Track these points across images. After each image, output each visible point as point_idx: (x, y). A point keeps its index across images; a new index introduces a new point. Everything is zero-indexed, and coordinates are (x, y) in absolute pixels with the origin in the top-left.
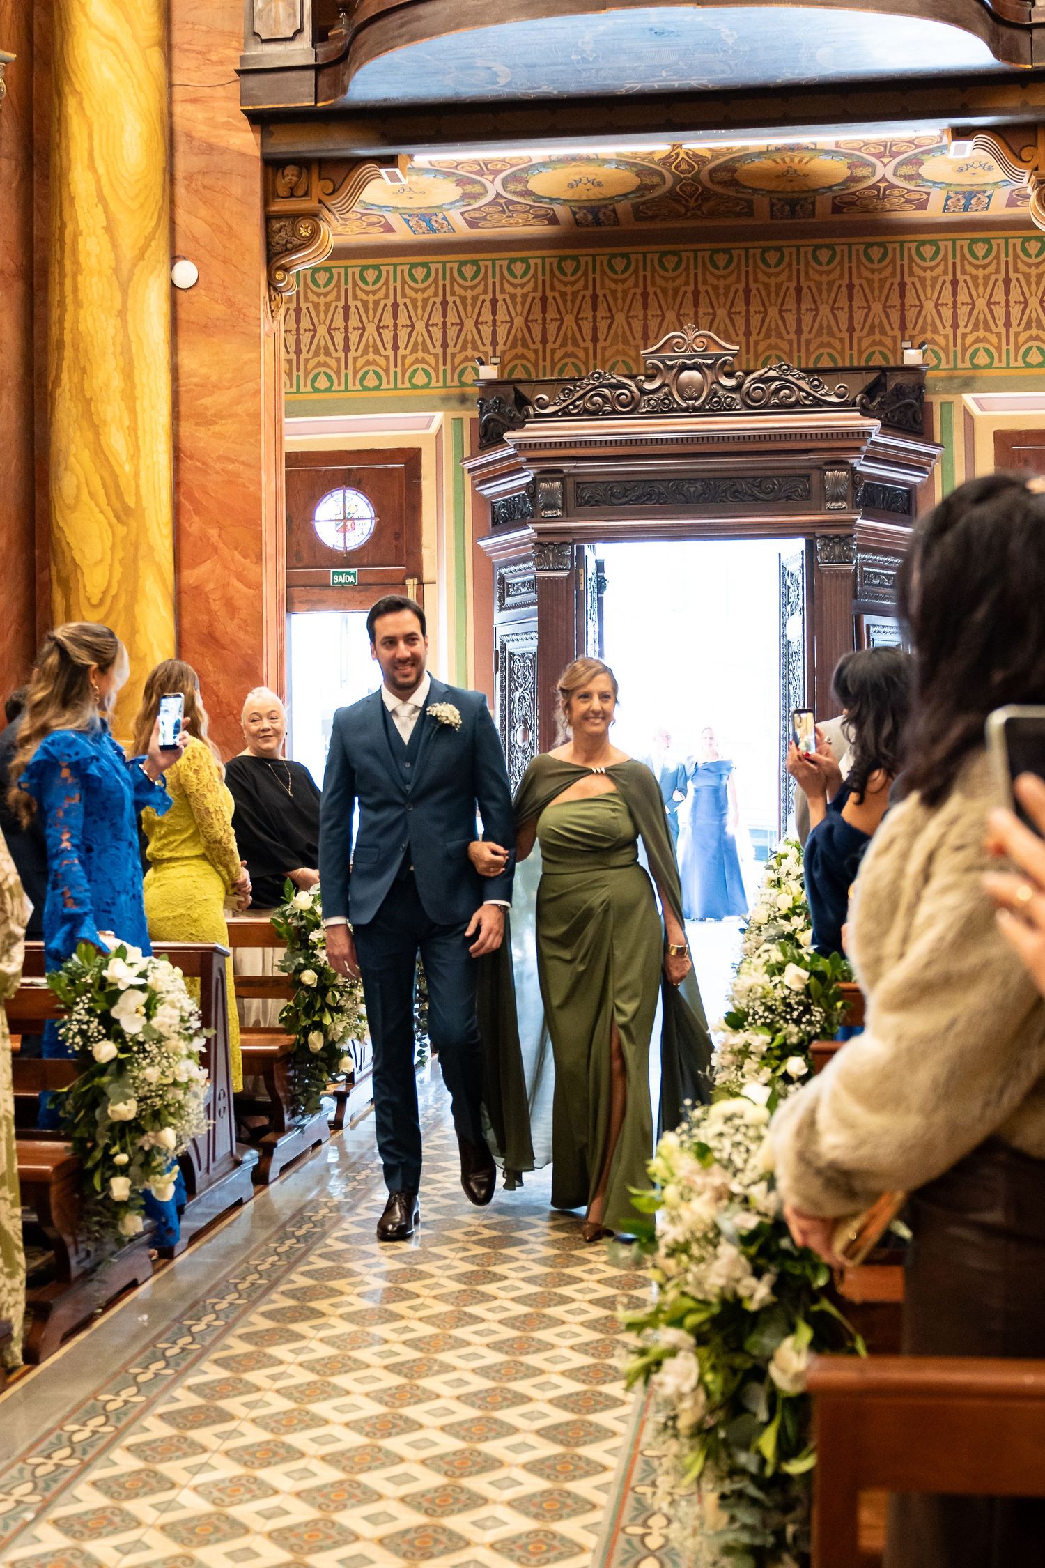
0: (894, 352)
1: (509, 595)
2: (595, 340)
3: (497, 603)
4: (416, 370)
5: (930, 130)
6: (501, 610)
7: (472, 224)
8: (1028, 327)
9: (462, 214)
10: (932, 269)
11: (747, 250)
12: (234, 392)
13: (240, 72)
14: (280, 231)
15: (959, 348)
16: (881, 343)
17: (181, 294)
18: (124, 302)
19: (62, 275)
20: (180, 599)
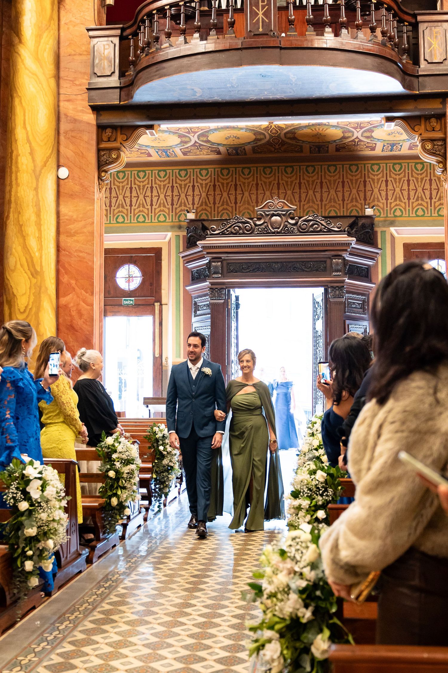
0: (361, 210)
1: (198, 310)
2: (236, 203)
3: (193, 314)
4: (160, 215)
5: (377, 118)
6: (195, 316)
7: (185, 154)
8: (417, 200)
9: (181, 149)
10: (377, 175)
11: (300, 166)
12: (83, 223)
13: (88, 89)
14: (104, 155)
15: (389, 208)
16: (356, 206)
17: (61, 182)
18: (37, 185)
19: (11, 173)
20: (58, 310)
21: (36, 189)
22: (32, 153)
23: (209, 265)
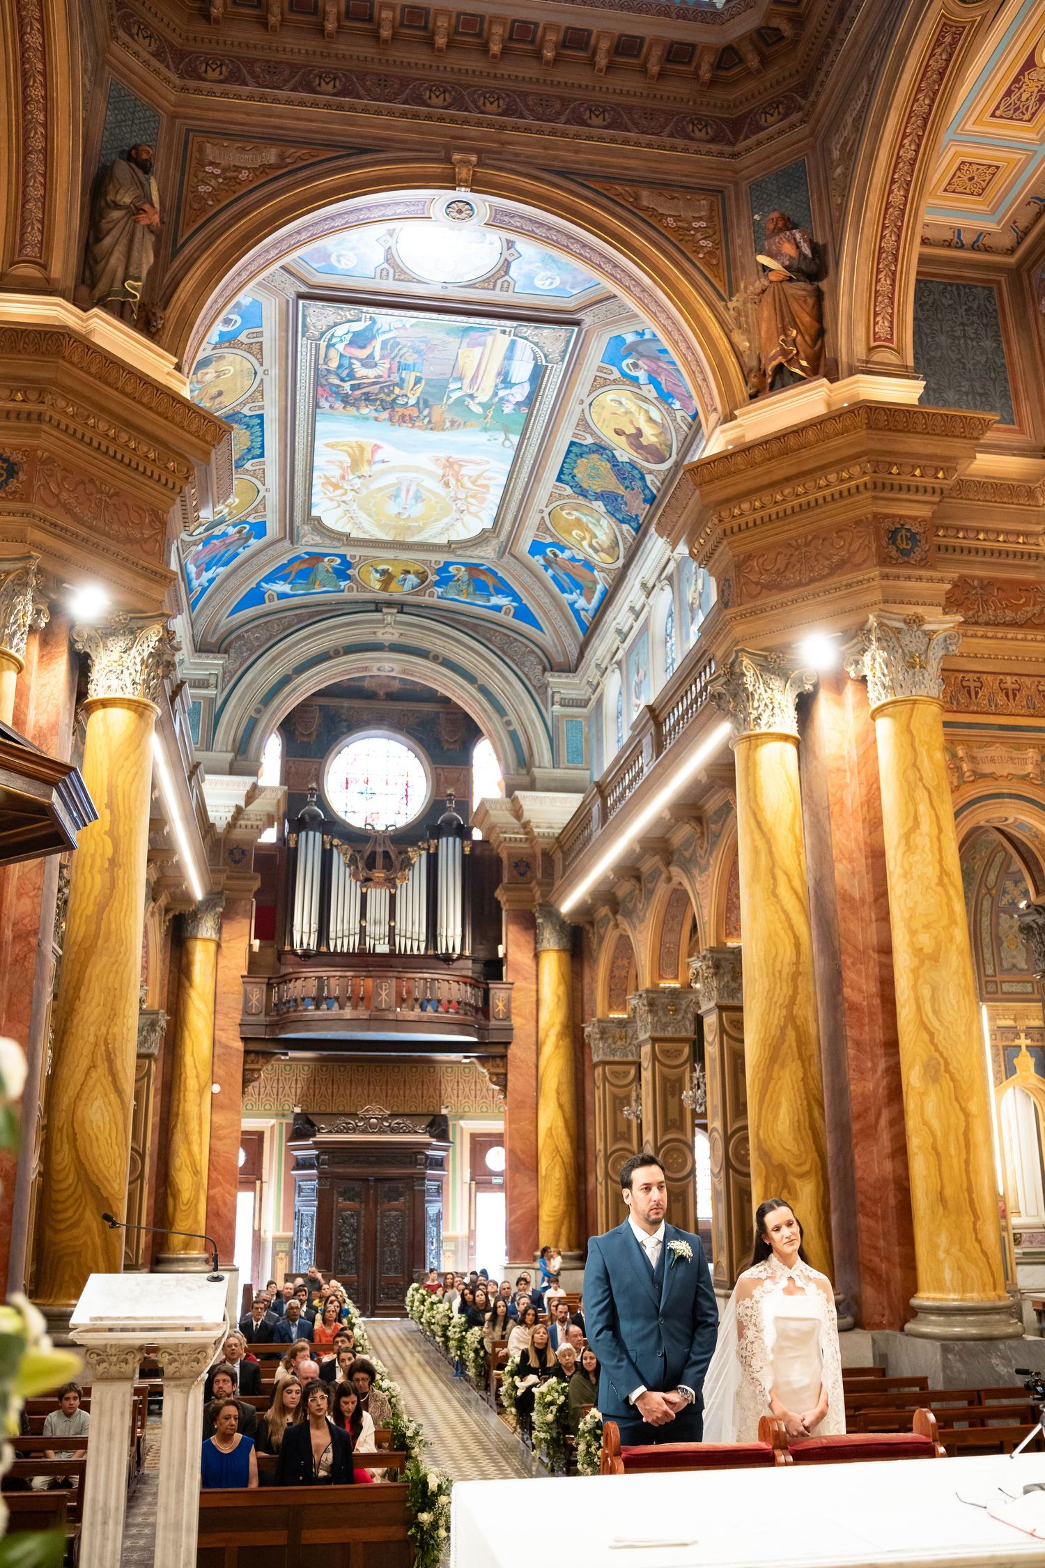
0: (438, 1109)
1: (303, 1192)
3: (296, 1195)
6: (298, 1197)
13: (240, 1024)
14: (248, 1074)
16: (433, 1106)
17: (215, 1096)
18: (198, 1098)
19: (179, 1090)
21: (200, 1105)
23: (318, 1157)
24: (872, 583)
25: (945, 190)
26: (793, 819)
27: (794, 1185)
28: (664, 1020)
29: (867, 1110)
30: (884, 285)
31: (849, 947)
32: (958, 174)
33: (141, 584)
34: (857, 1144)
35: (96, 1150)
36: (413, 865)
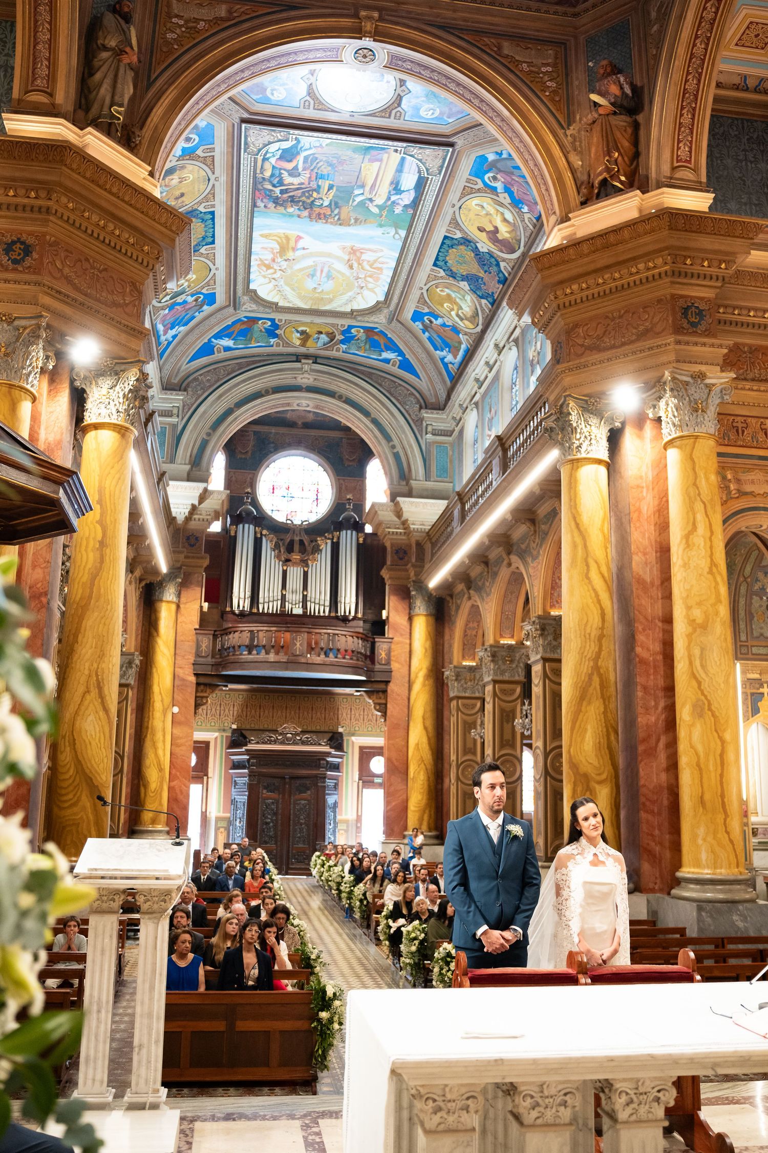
0: (336, 728)
1: (237, 785)
3: (233, 787)
4: (211, 722)
12: (185, 739)
13: (194, 664)
14: (199, 700)
15: (351, 726)
16: (333, 726)
17: (175, 715)
18: (164, 719)
20: (169, 788)
21: (164, 721)
22: (162, 701)
23: (248, 760)
24: (668, 347)
25: (737, 45)
26: (603, 522)
27: (595, 788)
28: (503, 667)
29: (649, 736)
30: (687, 119)
31: (641, 617)
32: (747, 32)
33: (123, 338)
34: (641, 761)
35: (89, 751)
36: (321, 551)
